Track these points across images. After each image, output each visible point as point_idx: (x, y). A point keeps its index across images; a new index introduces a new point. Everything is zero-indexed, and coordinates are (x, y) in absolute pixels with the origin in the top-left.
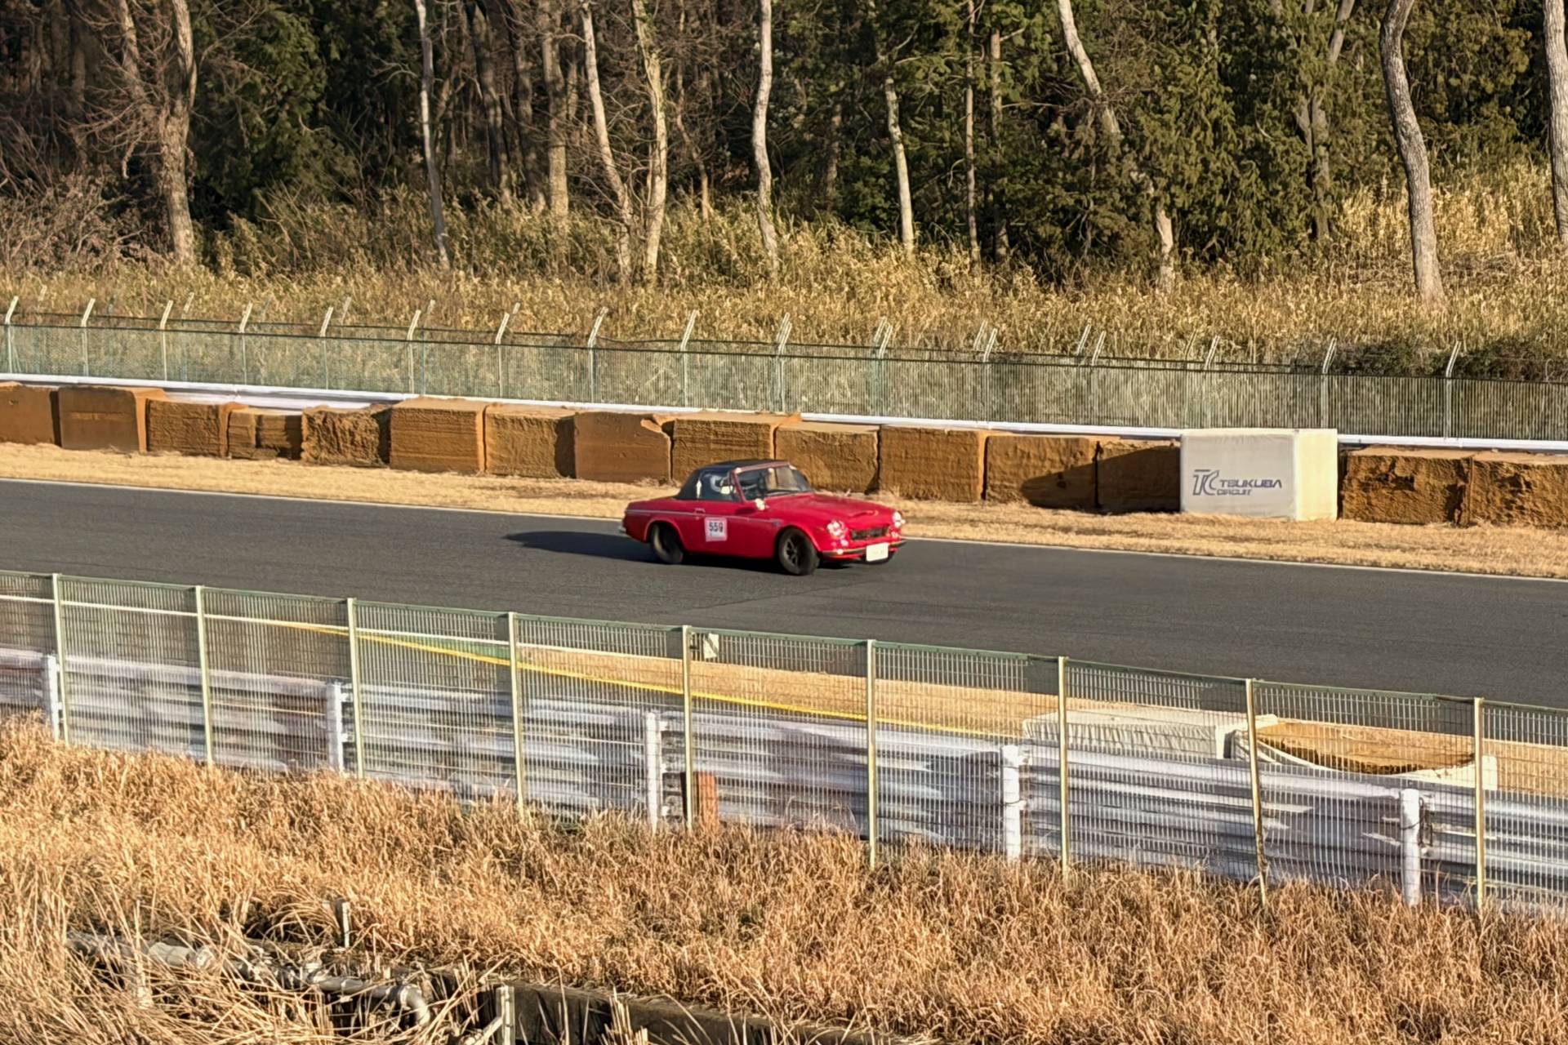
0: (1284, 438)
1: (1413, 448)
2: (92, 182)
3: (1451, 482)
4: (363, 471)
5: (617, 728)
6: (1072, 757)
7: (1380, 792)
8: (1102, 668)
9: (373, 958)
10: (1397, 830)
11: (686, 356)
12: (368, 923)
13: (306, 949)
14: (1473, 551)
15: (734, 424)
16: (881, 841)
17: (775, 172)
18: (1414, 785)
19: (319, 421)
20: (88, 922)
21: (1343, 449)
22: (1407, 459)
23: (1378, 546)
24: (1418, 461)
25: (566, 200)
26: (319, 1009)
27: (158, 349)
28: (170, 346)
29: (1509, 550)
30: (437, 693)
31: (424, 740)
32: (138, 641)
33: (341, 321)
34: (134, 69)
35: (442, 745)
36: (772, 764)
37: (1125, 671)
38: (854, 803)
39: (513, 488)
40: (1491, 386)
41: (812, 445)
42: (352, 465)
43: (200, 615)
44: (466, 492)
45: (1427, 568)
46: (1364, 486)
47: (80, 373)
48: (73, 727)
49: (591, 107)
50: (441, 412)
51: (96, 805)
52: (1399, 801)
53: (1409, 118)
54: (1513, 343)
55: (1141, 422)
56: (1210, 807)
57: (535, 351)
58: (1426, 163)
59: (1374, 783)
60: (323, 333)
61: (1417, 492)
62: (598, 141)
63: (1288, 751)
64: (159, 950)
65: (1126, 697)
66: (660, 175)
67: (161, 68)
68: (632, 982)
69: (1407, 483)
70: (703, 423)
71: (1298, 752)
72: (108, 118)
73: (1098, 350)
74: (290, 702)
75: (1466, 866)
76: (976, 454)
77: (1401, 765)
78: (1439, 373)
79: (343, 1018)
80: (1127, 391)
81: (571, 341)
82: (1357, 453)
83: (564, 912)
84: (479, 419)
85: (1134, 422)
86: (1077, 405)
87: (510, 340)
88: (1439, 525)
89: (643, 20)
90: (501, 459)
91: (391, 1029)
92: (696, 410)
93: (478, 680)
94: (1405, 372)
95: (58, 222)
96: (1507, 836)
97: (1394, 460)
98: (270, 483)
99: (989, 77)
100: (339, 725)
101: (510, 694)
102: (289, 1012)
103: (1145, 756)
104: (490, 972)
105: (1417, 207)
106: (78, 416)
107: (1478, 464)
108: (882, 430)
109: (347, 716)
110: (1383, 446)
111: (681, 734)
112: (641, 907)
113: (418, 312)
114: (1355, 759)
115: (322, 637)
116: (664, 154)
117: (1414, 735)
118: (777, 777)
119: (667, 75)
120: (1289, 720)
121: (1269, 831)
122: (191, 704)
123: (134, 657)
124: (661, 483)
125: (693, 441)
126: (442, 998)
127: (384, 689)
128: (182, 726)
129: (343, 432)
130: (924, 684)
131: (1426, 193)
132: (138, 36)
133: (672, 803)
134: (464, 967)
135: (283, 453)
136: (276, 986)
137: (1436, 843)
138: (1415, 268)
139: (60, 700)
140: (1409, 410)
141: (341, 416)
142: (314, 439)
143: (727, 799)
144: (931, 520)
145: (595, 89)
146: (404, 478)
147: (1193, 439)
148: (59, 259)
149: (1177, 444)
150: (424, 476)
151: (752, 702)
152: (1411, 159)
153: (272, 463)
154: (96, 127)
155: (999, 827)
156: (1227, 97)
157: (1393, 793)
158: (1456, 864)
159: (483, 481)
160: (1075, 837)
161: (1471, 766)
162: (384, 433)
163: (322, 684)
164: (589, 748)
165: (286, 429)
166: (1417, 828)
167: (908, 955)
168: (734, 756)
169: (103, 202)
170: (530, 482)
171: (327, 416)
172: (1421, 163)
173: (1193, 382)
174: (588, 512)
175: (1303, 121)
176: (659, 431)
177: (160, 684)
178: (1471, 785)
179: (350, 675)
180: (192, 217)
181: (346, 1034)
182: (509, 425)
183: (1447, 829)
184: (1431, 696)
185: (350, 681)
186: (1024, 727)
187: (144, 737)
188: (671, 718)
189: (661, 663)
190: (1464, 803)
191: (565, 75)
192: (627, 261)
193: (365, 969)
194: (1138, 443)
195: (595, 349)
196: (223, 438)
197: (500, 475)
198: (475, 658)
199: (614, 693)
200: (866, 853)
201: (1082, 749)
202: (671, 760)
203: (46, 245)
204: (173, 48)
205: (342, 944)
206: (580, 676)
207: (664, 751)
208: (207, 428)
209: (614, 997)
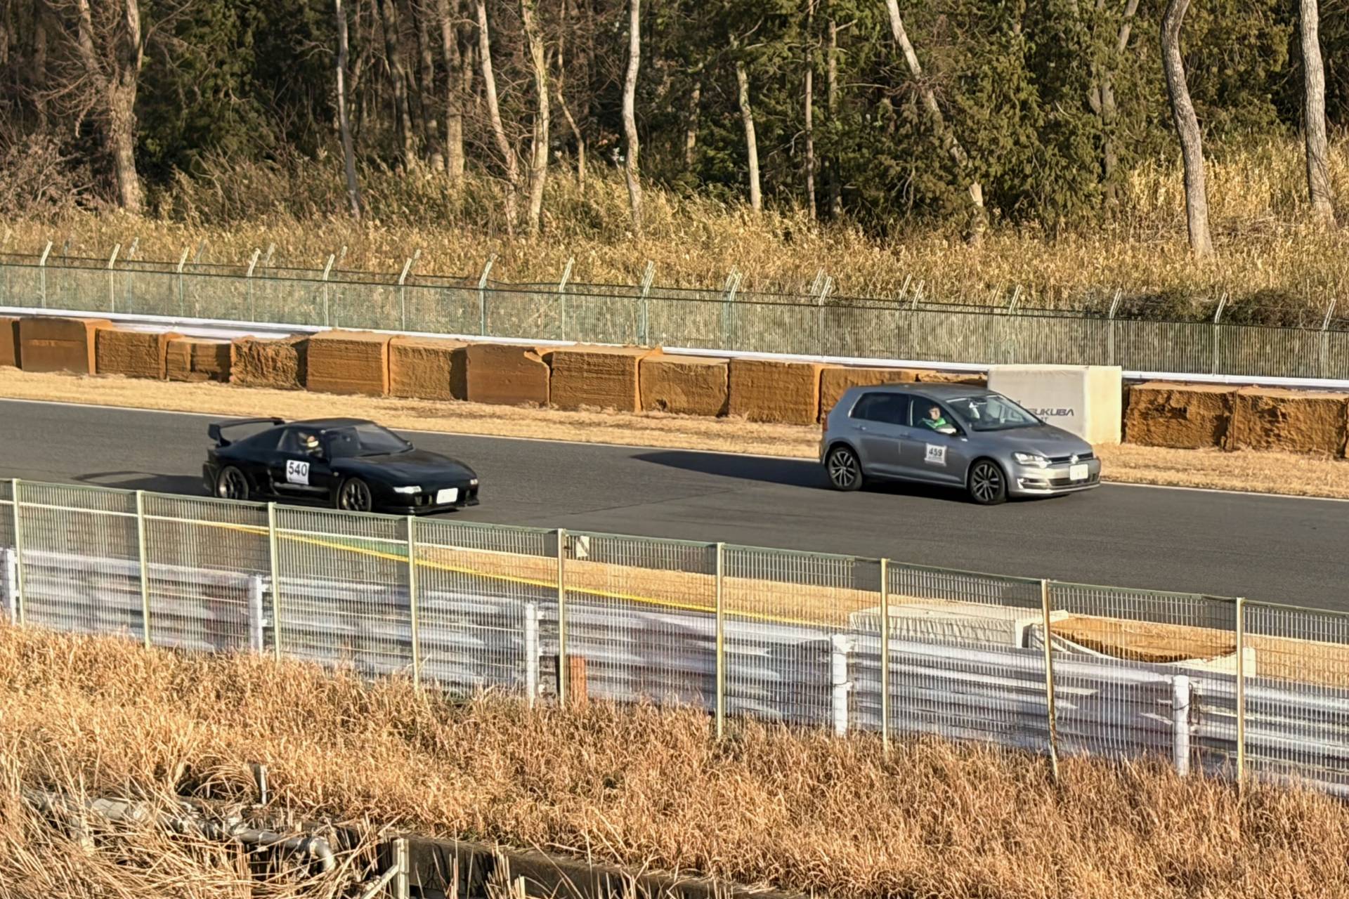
0: (1075, 373)
1: (1186, 383)
2: (50, 141)
3: (1218, 413)
4: (285, 392)
5: (499, 616)
6: (893, 645)
7: (1154, 678)
8: (919, 569)
9: (286, 813)
10: (1170, 711)
11: (563, 297)
12: (284, 782)
13: (228, 805)
14: (1237, 472)
15: (605, 356)
16: (727, 716)
17: (641, 139)
18: (1185, 672)
19: (245, 350)
20: (39, 780)
21: (1127, 383)
22: (1180, 392)
23: (1156, 467)
24: (1190, 394)
25: (462, 161)
26: (240, 857)
27: (106, 287)
28: (119, 282)
29: (1267, 472)
30: (345, 585)
31: (333, 626)
32: (86, 537)
33: (265, 262)
34: (89, 44)
35: (349, 630)
36: (635, 649)
37: (939, 571)
38: (704, 683)
39: (413, 409)
40: (1254, 331)
41: (671, 374)
42: (274, 387)
43: (140, 516)
44: (373, 412)
45: (1197, 486)
46: (1144, 415)
47: (39, 306)
48: (28, 611)
49: (484, 83)
50: (352, 342)
51: (47, 680)
52: (1172, 685)
53: (1185, 101)
54: (1273, 295)
55: (955, 357)
56: (1010, 690)
57: (432, 291)
58: (1199, 141)
59: (1151, 670)
60: (250, 273)
61: (1190, 421)
62: (489, 111)
63: (1077, 642)
64: (100, 805)
65: (939, 594)
66: (543, 141)
67: (112, 43)
68: (510, 836)
69: (1180, 413)
70: (577, 354)
71: (1086, 644)
72: (65, 86)
73: (919, 295)
74: (217, 592)
75: (1229, 742)
76: (812, 384)
77: (1173, 654)
78: (1209, 319)
79: (260, 865)
80: (942, 332)
81: (467, 283)
82: (1137, 387)
83: (453, 775)
84: (384, 349)
85: (948, 358)
86: (900, 342)
87: (412, 281)
88: (1207, 449)
89: (530, 8)
90: (403, 384)
91: (301, 875)
92: (573, 343)
93: (382, 574)
94: (1179, 319)
95: (21, 176)
96: (1263, 717)
97: (1170, 393)
98: (204, 402)
99: (827, 62)
100: (260, 612)
101: (408, 587)
102: (213, 859)
103: (954, 645)
104: (388, 826)
105: (1192, 178)
106: (36, 342)
107: (1242, 398)
108: (731, 362)
109: (267, 604)
110: (1161, 381)
111: (556, 623)
112: (520, 771)
113: (333, 256)
114: (1134, 649)
115: (246, 536)
116: (546, 123)
117: (1185, 629)
118: (639, 660)
119: (550, 56)
120: (1078, 615)
121: (1061, 710)
122: (131, 593)
123: (81, 551)
124: (542, 405)
125: (569, 370)
126: (346, 849)
127: (299, 581)
128: (123, 611)
129: (267, 359)
130: (766, 582)
131: (1199, 164)
132: (93, 16)
133: (547, 682)
134: (366, 822)
135: (214, 376)
136: (202, 837)
137: (1203, 722)
138: (1189, 230)
139: (17, 587)
140: (1182, 351)
141: (265, 345)
142: (241, 365)
143: (594, 679)
144: (772, 440)
145: (487, 67)
146: (319, 399)
147: (998, 373)
148: (22, 207)
149: (984, 377)
150: (335, 397)
151: (617, 596)
152: (1187, 136)
153: (205, 385)
154: (55, 94)
155: (829, 705)
156: (1031, 81)
157: (1167, 679)
158: (1219, 740)
159: (387, 403)
160: (894, 715)
161: (1233, 656)
162: (302, 360)
163: (245, 576)
164: (475, 635)
165: (217, 356)
166: (1187, 709)
167: (748, 814)
168: (602, 642)
169: (60, 159)
170: (426, 404)
171: (252, 345)
172: (1195, 140)
173: (1000, 324)
174: (477, 430)
175: (1095, 102)
176: (540, 361)
177: (106, 575)
178: (1233, 673)
179: (269, 569)
180: (138, 172)
181: (263, 879)
182: (411, 355)
183: (1213, 710)
184: (1199, 596)
185: (270, 574)
186: (852, 619)
187: (90, 621)
188: (547, 609)
189: (540, 560)
190: (1225, 689)
191: (462, 54)
192: (514, 214)
193: (279, 823)
194: (950, 376)
195: (485, 290)
196: (163, 363)
197: (401, 397)
198: (378, 554)
199: (499, 586)
200: (713, 727)
201: (900, 638)
202: (546, 645)
203: (10, 195)
204: (123, 26)
205: (259, 801)
206: (469, 571)
207: (541, 637)
208: (148, 354)
209: (496, 849)
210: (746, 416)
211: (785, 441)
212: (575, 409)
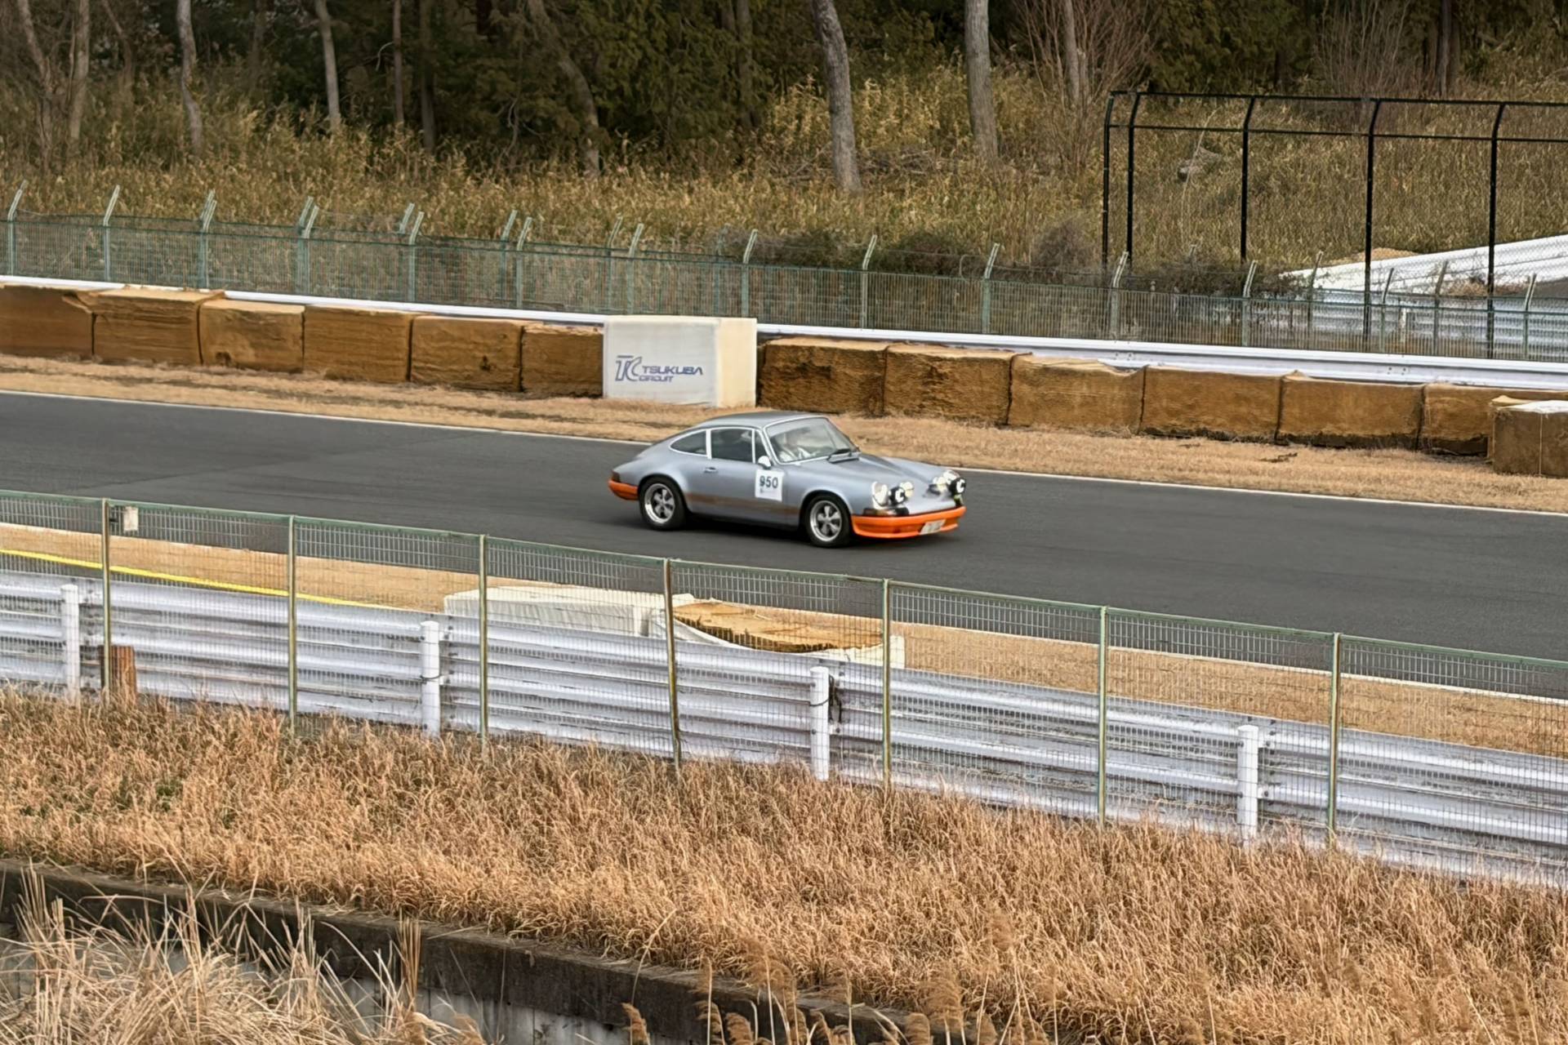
0: (707, 326)
1: (829, 338)
3: (866, 373)
5: (32, 600)
6: (493, 634)
10: (808, 708)
11: (108, 232)
14: (886, 439)
15: (157, 301)
16: (301, 715)
17: (200, 47)
18: (825, 663)
21: (762, 338)
22: (823, 349)
24: (833, 351)
29: (920, 440)
36: (192, 638)
38: (274, 676)
40: (908, 278)
41: (236, 324)
46: (783, 376)
52: (810, 679)
54: (929, 239)
55: (566, 306)
56: (627, 684)
58: (846, 61)
59: (786, 661)
61: (835, 382)
62: (19, 12)
65: (546, 576)
66: (82, 48)
68: (46, 852)
69: (826, 372)
70: (126, 299)
71: (714, 632)
73: (526, 235)
75: (874, 741)
76: (400, 335)
77: (812, 644)
78: (857, 266)
80: (551, 277)
82: (773, 343)
86: (503, 289)
88: (854, 415)
92: (118, 286)
94: (825, 264)
96: (912, 714)
97: (811, 349)
103: (564, 634)
105: (838, 104)
107: (893, 355)
108: (309, 309)
110: (802, 336)
111: (100, 607)
112: (57, 778)
116: (86, 28)
117: (826, 615)
118: (197, 651)
120: (705, 600)
124: (84, 358)
125: (115, 316)
130: (346, 562)
131: (844, 91)
133: (90, 676)
137: (845, 720)
138: (834, 164)
140: (827, 301)
143: (145, 672)
147: (619, 326)
149: (601, 331)
151: (171, 577)
152: (832, 56)
155: (419, 702)
157: (809, 672)
158: (863, 740)
160: (494, 712)
161: (879, 645)
164: (5, 620)
166: (826, 705)
168: (153, 630)
172: (841, 61)
173: (617, 269)
174: (8, 386)
176: (81, 305)
178: (880, 664)
183: (856, 706)
184: (841, 577)
186: (446, 604)
189: (80, 537)
190: (870, 681)
192: (49, 136)
194: (563, 328)
195: (15, 221)
199: (32, 566)
200: (286, 726)
201: (502, 626)
202: (88, 634)
207: (82, 624)
209: (29, 868)
210: (323, 373)
211: (369, 401)
212: (123, 362)
